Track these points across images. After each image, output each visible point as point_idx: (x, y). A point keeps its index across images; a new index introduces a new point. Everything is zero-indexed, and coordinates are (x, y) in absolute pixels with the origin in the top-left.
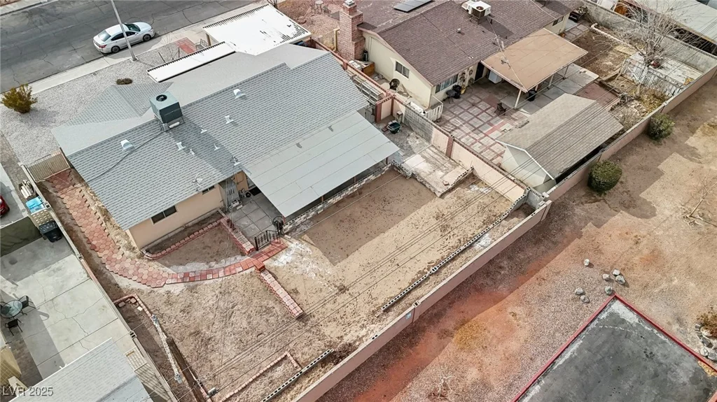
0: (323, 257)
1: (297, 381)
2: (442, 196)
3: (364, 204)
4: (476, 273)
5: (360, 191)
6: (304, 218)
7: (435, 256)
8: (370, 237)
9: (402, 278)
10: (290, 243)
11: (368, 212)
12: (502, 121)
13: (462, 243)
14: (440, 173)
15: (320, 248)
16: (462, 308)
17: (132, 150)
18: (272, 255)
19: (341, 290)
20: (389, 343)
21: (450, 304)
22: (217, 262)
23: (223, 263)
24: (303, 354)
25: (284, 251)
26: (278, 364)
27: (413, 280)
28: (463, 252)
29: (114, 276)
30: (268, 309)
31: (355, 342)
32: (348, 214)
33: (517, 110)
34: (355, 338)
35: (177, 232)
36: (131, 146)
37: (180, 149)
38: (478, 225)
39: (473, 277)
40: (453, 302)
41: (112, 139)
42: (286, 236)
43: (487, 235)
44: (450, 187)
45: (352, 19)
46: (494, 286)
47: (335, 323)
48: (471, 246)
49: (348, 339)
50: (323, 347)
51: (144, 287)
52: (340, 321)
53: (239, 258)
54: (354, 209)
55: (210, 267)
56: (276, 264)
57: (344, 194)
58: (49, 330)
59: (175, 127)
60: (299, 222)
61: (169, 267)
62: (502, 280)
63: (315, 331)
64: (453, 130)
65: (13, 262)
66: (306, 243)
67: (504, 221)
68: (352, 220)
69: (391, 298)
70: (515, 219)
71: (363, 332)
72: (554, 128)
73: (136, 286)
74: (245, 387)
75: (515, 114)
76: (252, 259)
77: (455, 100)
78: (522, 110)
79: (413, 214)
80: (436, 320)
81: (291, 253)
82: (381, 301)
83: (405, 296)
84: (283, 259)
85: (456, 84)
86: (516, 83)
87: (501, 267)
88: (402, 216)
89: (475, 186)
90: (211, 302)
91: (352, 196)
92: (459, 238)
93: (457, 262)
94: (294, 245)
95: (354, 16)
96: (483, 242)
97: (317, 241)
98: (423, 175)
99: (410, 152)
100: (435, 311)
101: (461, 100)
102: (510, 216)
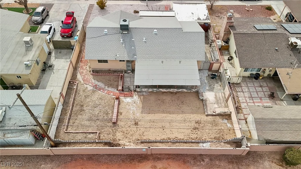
0: (141, 108)
1: (92, 143)
2: (207, 115)
3: (173, 99)
4: (190, 155)
5: (176, 93)
6: (147, 90)
7: (181, 136)
8: (163, 112)
9: (160, 135)
10: (135, 96)
11: (172, 102)
12: (269, 101)
13: (197, 139)
14: (216, 106)
15: (143, 104)
16: (171, 164)
17: (106, 34)
18: (126, 96)
19: (135, 124)
20: (132, 154)
21: (168, 158)
22: (108, 87)
23: (110, 89)
24: (103, 136)
25: (130, 97)
26: (93, 133)
27: (164, 139)
28: (192, 142)
29: (79, 73)
30: (108, 113)
31: (122, 145)
32: (164, 98)
33: (282, 100)
34: (123, 144)
35: (106, 70)
36: (107, 33)
37: (121, 42)
38: (211, 137)
39: (187, 155)
40: (170, 158)
41: (103, 27)
42: (136, 92)
43: (209, 143)
44: (214, 114)
45: (227, 22)
46: (193, 165)
47: (123, 134)
48: (198, 143)
49: (121, 142)
50: (111, 139)
51: (82, 81)
52: (125, 134)
53: (115, 90)
54: (167, 98)
55: (105, 87)
56: (124, 100)
57: (169, 90)
58: (51, 78)
59: (125, 33)
60: (144, 91)
61: (94, 80)
62: (198, 166)
63: (114, 131)
64: (239, 92)
65: (60, 53)
66: (140, 99)
67: (223, 143)
68: (163, 102)
69: (150, 139)
70: (229, 146)
71: (127, 144)
72: (281, 117)
73: (81, 80)
74: (78, 133)
75: (279, 102)
76: (119, 93)
77: (254, 80)
78: (285, 102)
79: (189, 115)
80: (156, 160)
81: (132, 99)
82: (145, 138)
83: (153, 142)
84: (128, 100)
85: (259, 73)
86: (285, 87)
87: (203, 160)
88: (183, 112)
89: (226, 120)
90: (95, 99)
91: (172, 93)
92: (198, 136)
93: (188, 145)
94: (136, 97)
95: (229, 21)
96: (205, 145)
97: (144, 102)
98: (208, 102)
99: (211, 89)
100: (159, 156)
101: (257, 81)
102: (228, 143)
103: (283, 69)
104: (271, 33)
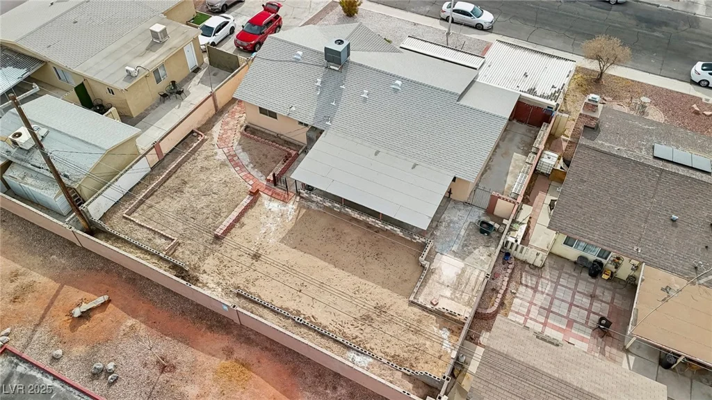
0: (286, 231)
1: (153, 255)
2: (412, 303)
3: (364, 240)
4: (316, 363)
5: (378, 230)
6: (321, 201)
7: (324, 319)
8: (324, 257)
9: (285, 298)
10: (292, 203)
11: (355, 246)
12: (589, 338)
13: (354, 341)
14: (448, 293)
15: (296, 224)
16: (264, 360)
17: (297, 61)
18: (274, 196)
19: (255, 255)
20: (207, 309)
21: (266, 348)
22: (254, 167)
23: (254, 172)
24: (183, 252)
25: (282, 202)
26: (167, 238)
27: (287, 309)
28: (336, 341)
29: (221, 121)
30: (219, 215)
31: (201, 283)
32: (345, 231)
33: (627, 351)
34: (205, 282)
35: (272, 133)
36: (300, 58)
37: (317, 84)
38: (387, 350)
39: (308, 361)
40: (270, 350)
42: (298, 198)
43: (371, 360)
44: (429, 306)
45: (581, 114)
46: (306, 386)
47: (218, 263)
48: (349, 348)
49: (203, 278)
50: (192, 263)
51: (216, 139)
52: (222, 266)
53: (263, 178)
54: (352, 234)
55: (247, 166)
56: (266, 203)
57: (364, 218)
58: (169, 113)
59: (334, 70)
60: (315, 200)
61: (239, 144)
62: (316, 393)
63: (207, 252)
64: (527, 286)
65: (214, 75)
66: (296, 213)
67: (400, 374)
68: (339, 237)
69: (259, 297)
70: (411, 386)
71: (212, 285)
73: (216, 136)
74: (143, 226)
75: (614, 351)
76: (265, 186)
77: (585, 275)
79: (372, 284)
80: (242, 340)
81: (283, 208)
82: (252, 290)
83: (260, 304)
84: (275, 206)
85: (604, 261)
87: (335, 388)
88: (364, 275)
89: (448, 333)
90: (214, 179)
91: (369, 226)
92: (360, 336)
93: (323, 341)
94: (291, 207)
95: (585, 113)
96: (358, 359)
97: (300, 221)
98: (435, 277)
99: (462, 254)
100: (253, 337)
101: (593, 281)
102: (413, 379)
103: (661, 273)
104: (683, 176)
